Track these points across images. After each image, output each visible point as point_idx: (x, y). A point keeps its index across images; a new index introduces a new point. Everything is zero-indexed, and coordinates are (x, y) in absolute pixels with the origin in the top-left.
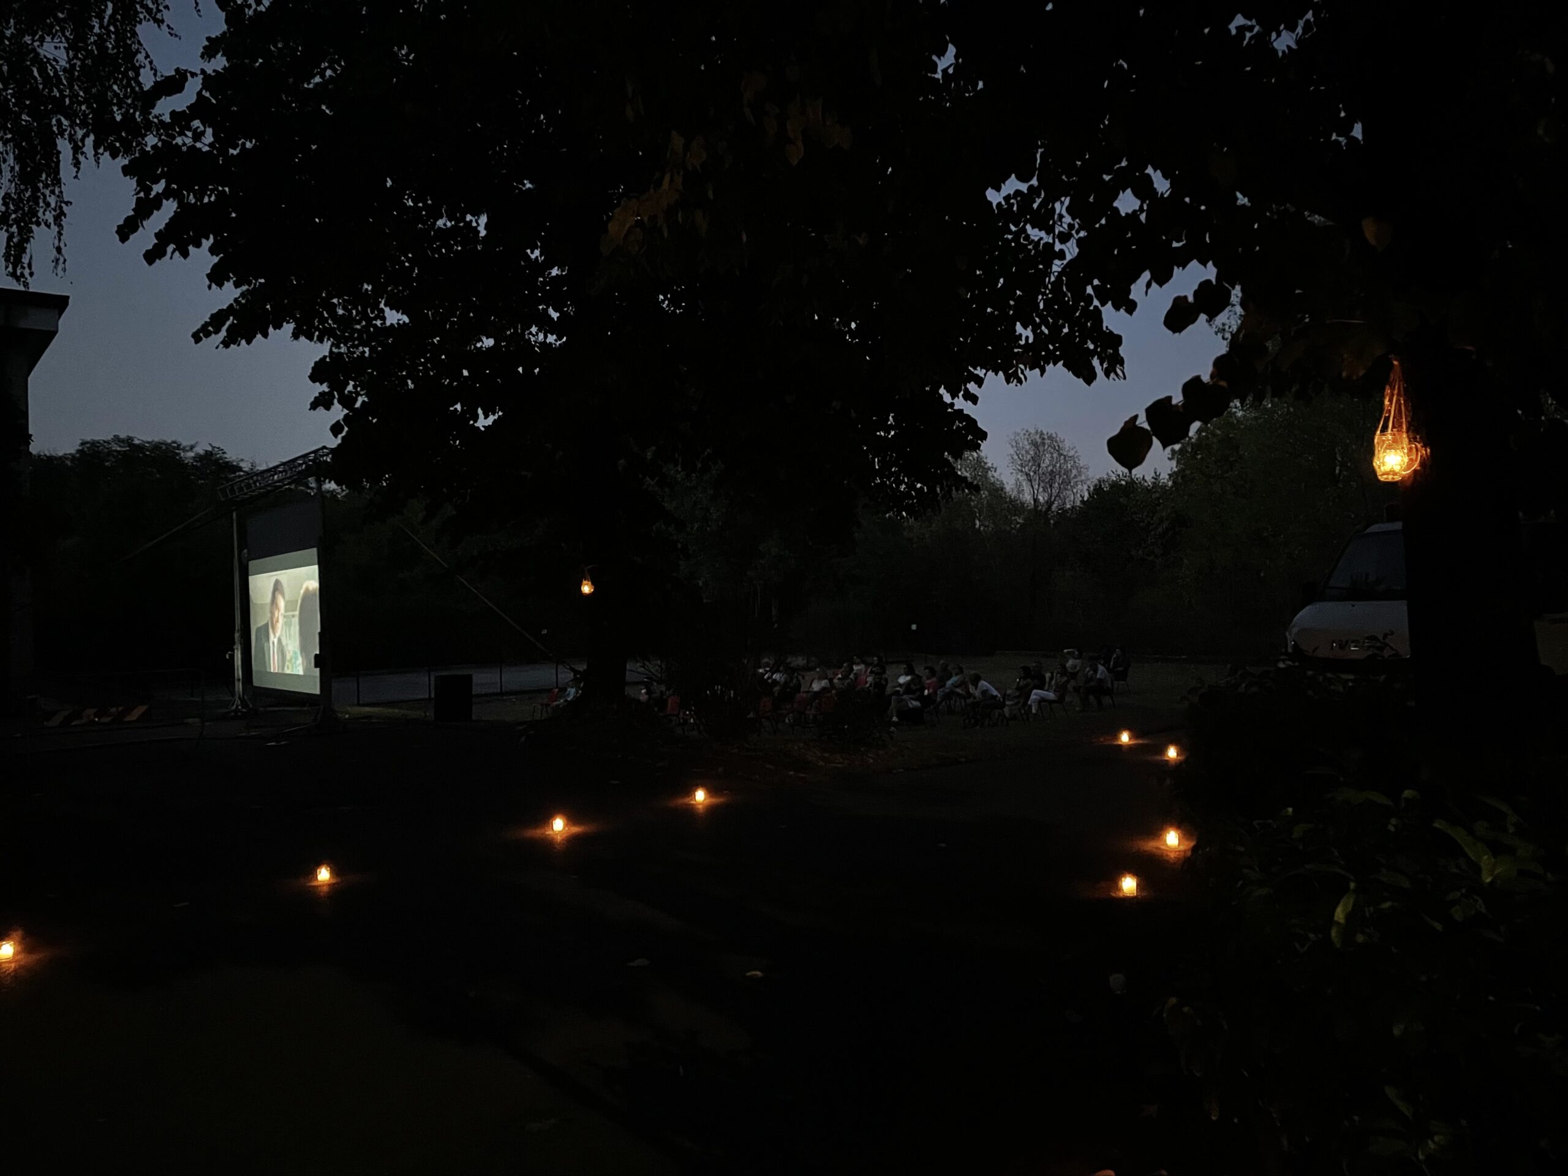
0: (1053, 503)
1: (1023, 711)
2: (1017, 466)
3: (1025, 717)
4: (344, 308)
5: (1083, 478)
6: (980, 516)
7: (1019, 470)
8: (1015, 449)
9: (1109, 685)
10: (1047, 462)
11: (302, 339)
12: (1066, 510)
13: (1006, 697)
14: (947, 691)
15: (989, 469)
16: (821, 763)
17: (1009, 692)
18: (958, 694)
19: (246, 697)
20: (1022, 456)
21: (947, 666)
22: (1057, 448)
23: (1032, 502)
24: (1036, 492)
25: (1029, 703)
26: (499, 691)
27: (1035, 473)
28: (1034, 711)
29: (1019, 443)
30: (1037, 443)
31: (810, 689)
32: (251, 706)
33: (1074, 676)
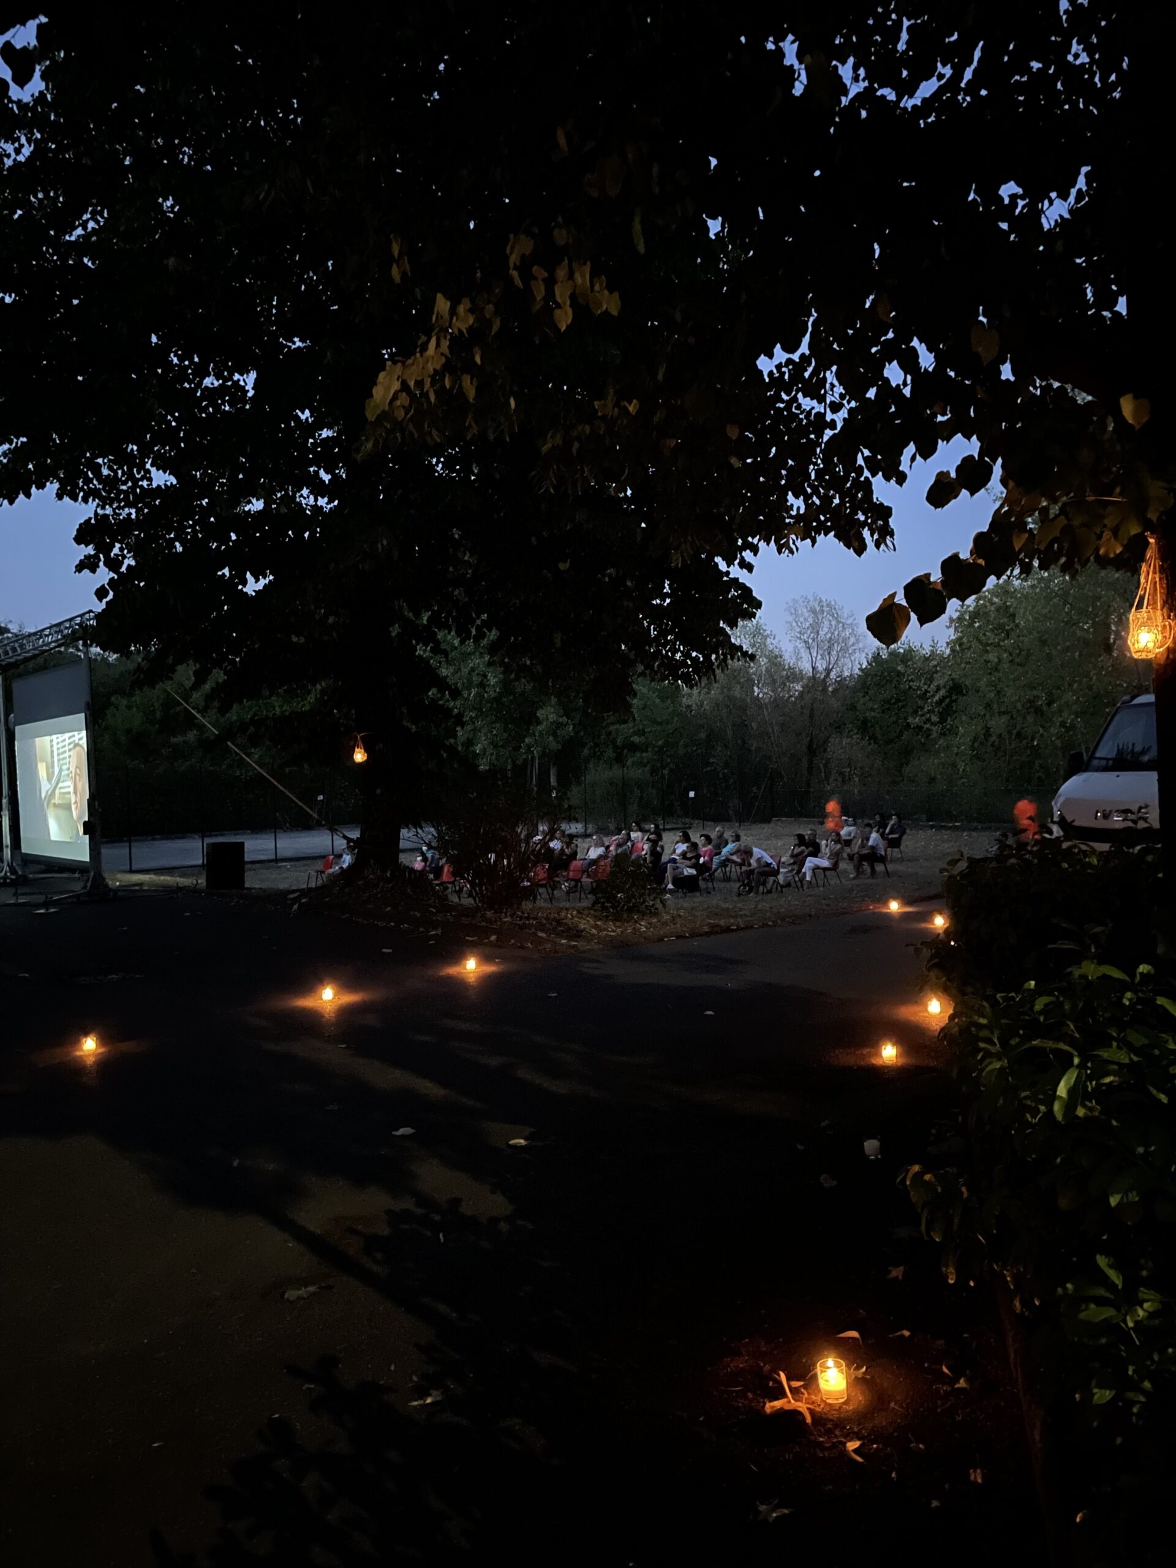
0: (831, 670)
1: (797, 879)
2: (796, 634)
3: (799, 884)
4: (110, 468)
5: (861, 645)
6: (759, 683)
7: (798, 638)
8: (794, 616)
9: (883, 853)
10: (826, 630)
11: (66, 499)
12: (845, 678)
13: (781, 864)
14: (724, 858)
15: (767, 636)
16: (594, 931)
17: (783, 859)
18: (734, 862)
19: (14, 864)
20: (801, 623)
21: (723, 833)
22: (836, 615)
23: (811, 670)
24: (814, 659)
25: (803, 870)
26: (273, 857)
27: (814, 640)
28: (808, 878)
29: (798, 611)
30: (815, 610)
31: (587, 857)
32: (20, 873)
33: (848, 843)
